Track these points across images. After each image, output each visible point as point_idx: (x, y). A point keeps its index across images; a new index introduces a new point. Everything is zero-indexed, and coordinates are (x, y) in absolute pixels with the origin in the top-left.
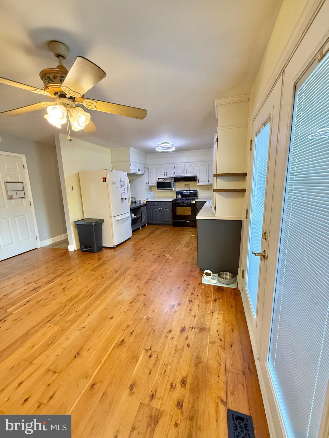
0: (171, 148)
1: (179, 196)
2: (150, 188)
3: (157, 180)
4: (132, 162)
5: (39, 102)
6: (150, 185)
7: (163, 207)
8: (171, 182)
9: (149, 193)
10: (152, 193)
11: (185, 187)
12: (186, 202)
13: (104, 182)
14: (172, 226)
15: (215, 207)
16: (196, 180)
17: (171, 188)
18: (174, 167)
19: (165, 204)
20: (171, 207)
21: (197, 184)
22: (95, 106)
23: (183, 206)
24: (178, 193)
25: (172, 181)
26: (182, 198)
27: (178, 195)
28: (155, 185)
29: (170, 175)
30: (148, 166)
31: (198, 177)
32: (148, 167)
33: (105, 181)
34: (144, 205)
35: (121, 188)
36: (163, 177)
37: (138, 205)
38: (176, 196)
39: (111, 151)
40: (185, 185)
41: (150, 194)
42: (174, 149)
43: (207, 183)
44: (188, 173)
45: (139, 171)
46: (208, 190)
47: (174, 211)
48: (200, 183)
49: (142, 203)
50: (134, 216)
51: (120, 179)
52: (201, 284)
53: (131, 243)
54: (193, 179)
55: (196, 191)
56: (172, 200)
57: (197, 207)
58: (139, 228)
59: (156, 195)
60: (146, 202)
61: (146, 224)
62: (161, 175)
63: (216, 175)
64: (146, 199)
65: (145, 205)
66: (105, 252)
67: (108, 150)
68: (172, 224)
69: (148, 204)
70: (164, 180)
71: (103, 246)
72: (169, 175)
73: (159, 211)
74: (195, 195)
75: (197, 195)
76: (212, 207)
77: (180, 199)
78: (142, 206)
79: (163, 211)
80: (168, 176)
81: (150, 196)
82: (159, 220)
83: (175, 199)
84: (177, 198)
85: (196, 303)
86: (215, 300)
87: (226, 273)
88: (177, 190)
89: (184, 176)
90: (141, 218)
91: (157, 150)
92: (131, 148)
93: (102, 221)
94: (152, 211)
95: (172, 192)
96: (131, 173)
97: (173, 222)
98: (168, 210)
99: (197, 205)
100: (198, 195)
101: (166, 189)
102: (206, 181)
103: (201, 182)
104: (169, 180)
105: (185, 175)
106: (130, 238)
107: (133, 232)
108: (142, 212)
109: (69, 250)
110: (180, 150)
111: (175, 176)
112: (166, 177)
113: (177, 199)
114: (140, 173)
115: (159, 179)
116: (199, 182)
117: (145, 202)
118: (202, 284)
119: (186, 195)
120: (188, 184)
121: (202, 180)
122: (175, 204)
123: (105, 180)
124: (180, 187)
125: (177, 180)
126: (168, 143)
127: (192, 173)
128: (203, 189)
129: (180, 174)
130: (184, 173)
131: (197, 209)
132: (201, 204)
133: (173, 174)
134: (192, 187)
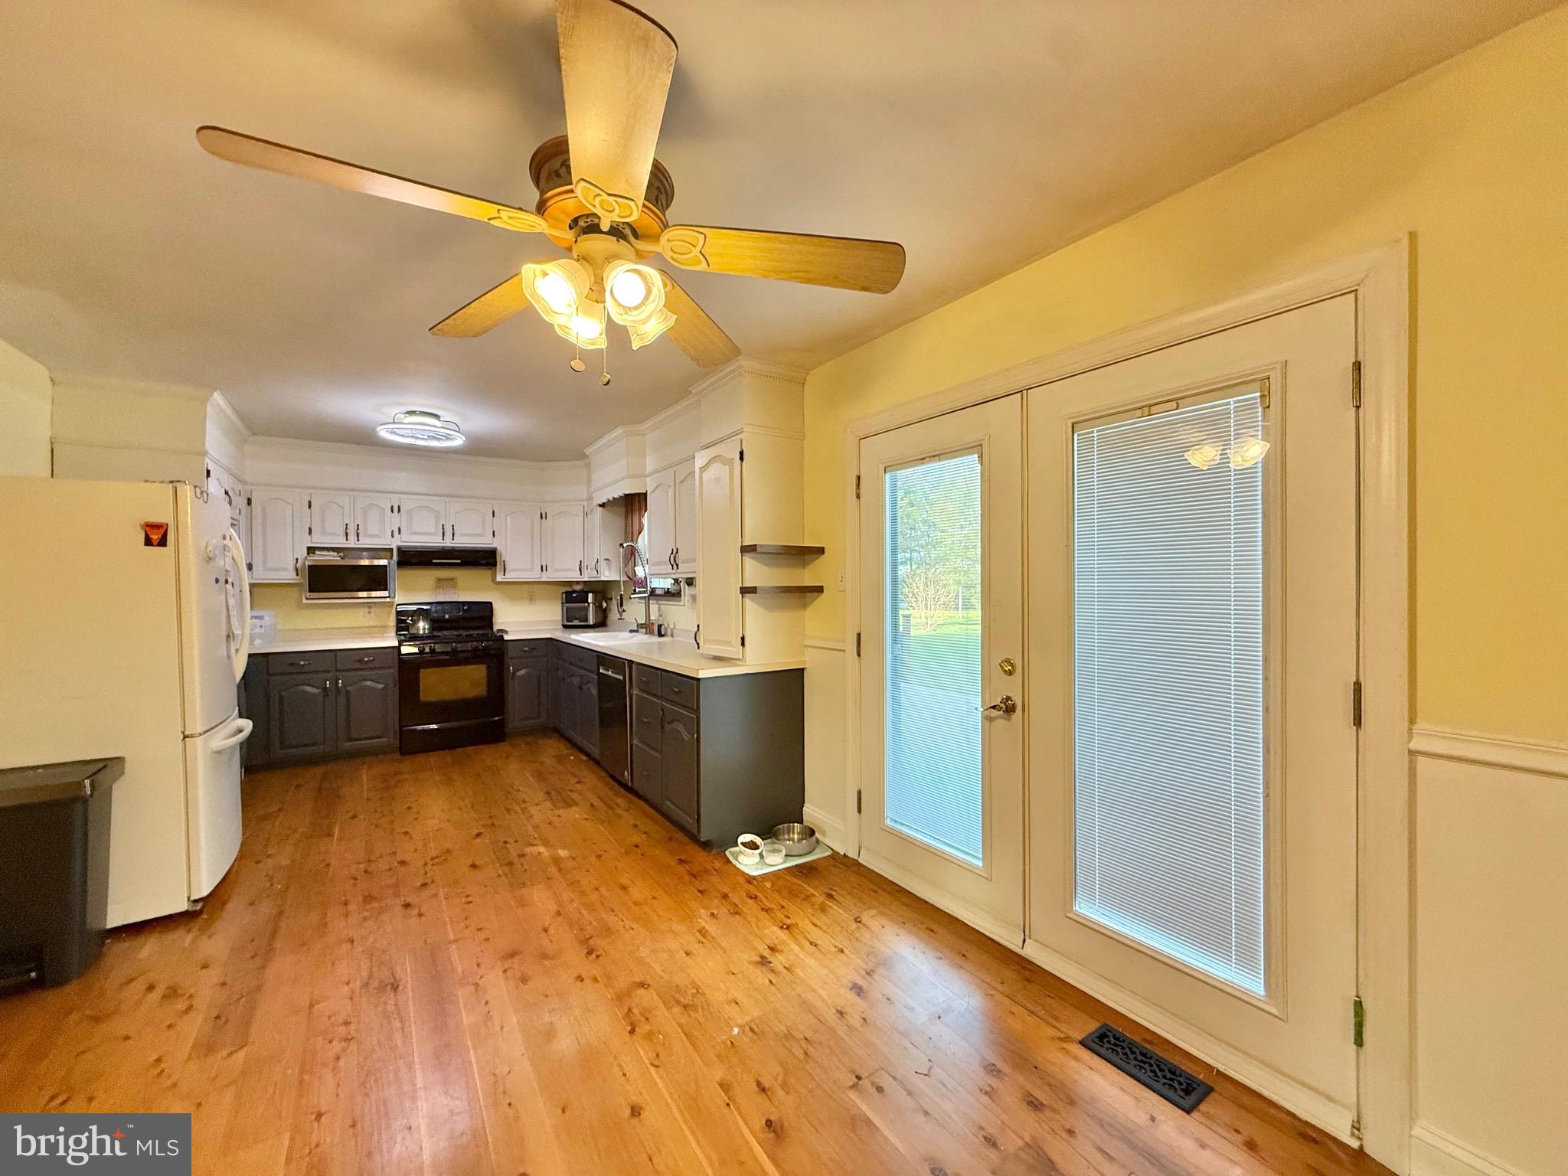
0: (448, 438)
1: (422, 626)
3: (302, 554)
4: (212, 458)
6: (261, 576)
7: (344, 673)
8: (383, 568)
9: (261, 613)
10: (271, 617)
11: (439, 587)
14: (398, 756)
15: (742, 638)
16: (493, 564)
17: (386, 589)
18: (396, 509)
19: (359, 661)
21: (499, 578)
25: (391, 562)
26: (432, 629)
27: (412, 620)
28: (292, 576)
29: (378, 537)
30: (249, 487)
31: (503, 553)
32: (247, 492)
35: (226, 582)
36: (340, 542)
38: (401, 627)
40: (439, 580)
41: (260, 617)
42: (458, 441)
43: (535, 575)
44: (461, 535)
46: (531, 600)
47: (407, 689)
48: (511, 576)
54: (484, 559)
55: (489, 606)
59: (283, 626)
62: (324, 533)
68: (394, 745)
69: (262, 669)
70: (343, 554)
72: (372, 536)
73: (326, 693)
75: (491, 617)
77: (427, 637)
79: (348, 693)
80: (367, 542)
82: (319, 742)
88: (402, 599)
89: (445, 547)
91: (384, 433)
92: (217, 395)
94: (281, 698)
95: (373, 610)
97: (403, 734)
98: (378, 684)
99: (510, 655)
102: (531, 570)
103: (511, 573)
104: (375, 558)
105: (448, 543)
110: (479, 449)
111: (400, 542)
112: (352, 543)
115: (311, 550)
116: (507, 570)
120: (453, 579)
121: (517, 565)
124: (418, 589)
125: (413, 559)
126: (437, 417)
127: (479, 535)
128: (514, 598)
129: (425, 536)
130: (443, 536)
131: (511, 668)
132: (525, 651)
133: (393, 536)
134: (469, 588)
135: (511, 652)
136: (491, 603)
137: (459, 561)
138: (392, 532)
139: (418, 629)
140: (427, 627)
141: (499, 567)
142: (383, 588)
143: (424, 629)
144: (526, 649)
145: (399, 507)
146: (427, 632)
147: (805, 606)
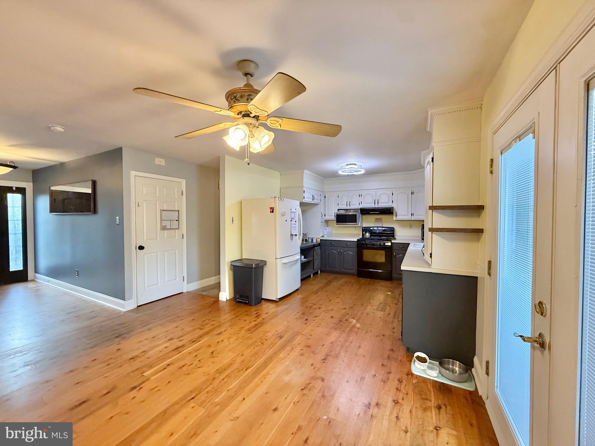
0: (360, 171)
1: (368, 235)
2: (327, 221)
3: (336, 211)
4: (306, 188)
5: (220, 123)
6: (327, 218)
7: (343, 248)
8: (356, 215)
9: (325, 228)
10: (328, 229)
11: (376, 222)
12: (378, 243)
13: (271, 212)
14: (356, 277)
15: (431, 254)
16: (392, 213)
18: (360, 195)
19: (347, 245)
20: (355, 249)
21: (394, 218)
22: (280, 124)
23: (374, 248)
24: (365, 230)
25: (358, 213)
26: (371, 236)
27: (366, 233)
28: (333, 218)
29: (355, 205)
30: (325, 193)
31: (396, 209)
33: (273, 212)
34: (317, 244)
35: (291, 221)
36: (345, 207)
37: (310, 244)
38: (363, 235)
39: (280, 175)
40: (376, 219)
42: (363, 172)
43: (409, 217)
44: (381, 203)
45: (313, 199)
46: (410, 227)
47: (360, 256)
48: (399, 218)
49: (315, 241)
50: (305, 258)
51: (291, 209)
52: (410, 374)
53: (298, 297)
54: (388, 211)
55: (393, 229)
56: (358, 239)
57: (395, 251)
58: (310, 276)
59: (334, 232)
60: (321, 240)
61: (319, 271)
62: (342, 205)
63: (433, 208)
64: (320, 237)
65: (319, 245)
66: (265, 306)
67: (277, 174)
68: (356, 273)
69: (324, 244)
70: (347, 211)
71: (263, 297)
72: (353, 205)
73: (338, 253)
74: (390, 233)
75: (393, 233)
76: (424, 254)
77: (368, 239)
78: (314, 246)
79: (344, 254)
80: (352, 207)
81: (325, 233)
82: (337, 267)
83: (361, 238)
84: (365, 236)
85: (406, 407)
86: (439, 408)
87: (453, 362)
88: (365, 225)
89: (375, 208)
90: (312, 261)
91: (340, 173)
92: (305, 171)
93: (264, 263)
94: (328, 253)
95: (356, 228)
96: (304, 201)
97: (358, 271)
98: (352, 253)
99: (394, 248)
100: (395, 234)
101: (348, 223)
102: (407, 215)
103: (399, 216)
104: (354, 212)
105: (377, 206)
106: (297, 290)
107: (302, 280)
108: (314, 254)
109: (220, 299)
110: (370, 173)
111: (361, 206)
112: (349, 208)
113: (363, 239)
114: (315, 202)
115: (339, 210)
116: (397, 215)
117: (319, 240)
118: (412, 374)
119: (377, 233)
120: (380, 219)
121: (402, 213)
122: (361, 245)
123: (272, 210)
124: (369, 222)
125: (365, 212)
126: (355, 164)
127: (387, 203)
128: (403, 226)
129: (369, 204)
130: (375, 203)
131: (394, 253)
132: (400, 247)
133: (359, 205)
134: (386, 223)
135: (394, 247)
136: (393, 228)
137: (379, 212)
138: (359, 203)
139: (366, 236)
140: (369, 235)
141: (394, 214)
142: (355, 222)
143: (368, 236)
144: (401, 247)
145: (361, 195)
146: (369, 237)
147: (478, 240)
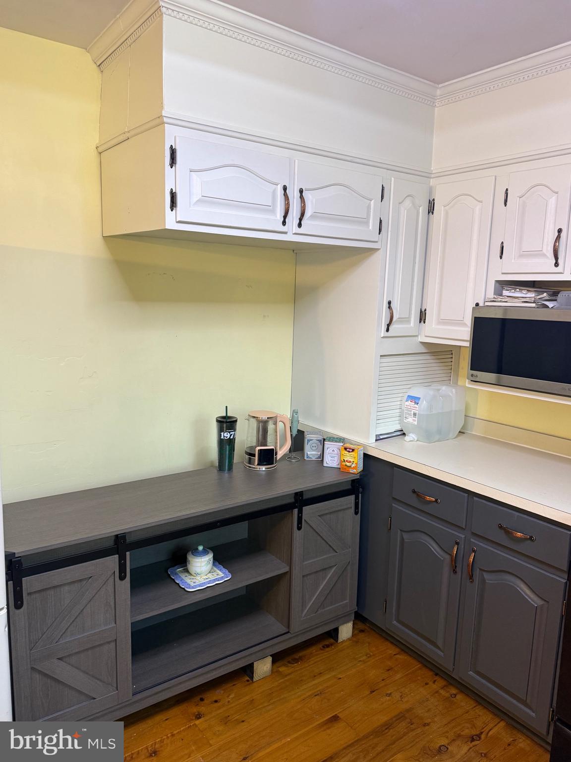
6: (434, 333)
7: (484, 545)
9: (414, 393)
19: (507, 532)
20: (555, 579)
30: (432, 182)
32: (431, 190)
34: (341, 483)
41: (415, 400)
58: (249, 672)
60: (366, 457)
62: (522, 255)
64: (370, 442)
65: (354, 486)
68: (551, 739)
69: (377, 483)
82: (440, 643)
94: (402, 542)
115: (503, 285)
117: (355, 464)
